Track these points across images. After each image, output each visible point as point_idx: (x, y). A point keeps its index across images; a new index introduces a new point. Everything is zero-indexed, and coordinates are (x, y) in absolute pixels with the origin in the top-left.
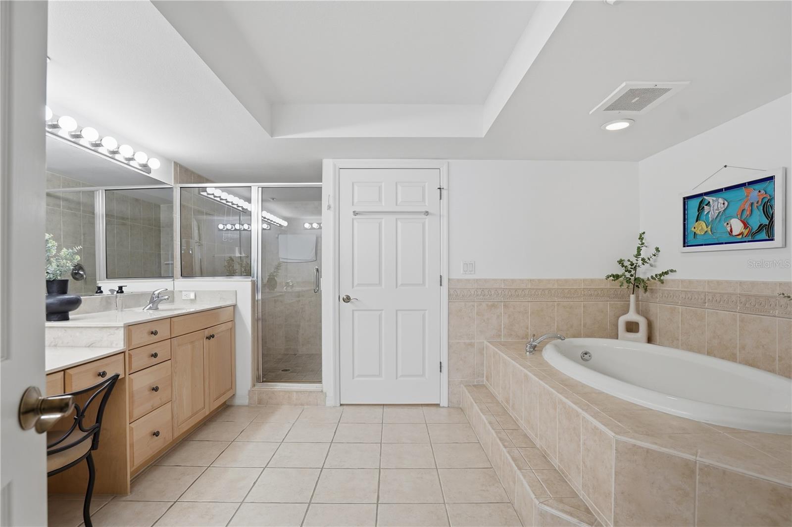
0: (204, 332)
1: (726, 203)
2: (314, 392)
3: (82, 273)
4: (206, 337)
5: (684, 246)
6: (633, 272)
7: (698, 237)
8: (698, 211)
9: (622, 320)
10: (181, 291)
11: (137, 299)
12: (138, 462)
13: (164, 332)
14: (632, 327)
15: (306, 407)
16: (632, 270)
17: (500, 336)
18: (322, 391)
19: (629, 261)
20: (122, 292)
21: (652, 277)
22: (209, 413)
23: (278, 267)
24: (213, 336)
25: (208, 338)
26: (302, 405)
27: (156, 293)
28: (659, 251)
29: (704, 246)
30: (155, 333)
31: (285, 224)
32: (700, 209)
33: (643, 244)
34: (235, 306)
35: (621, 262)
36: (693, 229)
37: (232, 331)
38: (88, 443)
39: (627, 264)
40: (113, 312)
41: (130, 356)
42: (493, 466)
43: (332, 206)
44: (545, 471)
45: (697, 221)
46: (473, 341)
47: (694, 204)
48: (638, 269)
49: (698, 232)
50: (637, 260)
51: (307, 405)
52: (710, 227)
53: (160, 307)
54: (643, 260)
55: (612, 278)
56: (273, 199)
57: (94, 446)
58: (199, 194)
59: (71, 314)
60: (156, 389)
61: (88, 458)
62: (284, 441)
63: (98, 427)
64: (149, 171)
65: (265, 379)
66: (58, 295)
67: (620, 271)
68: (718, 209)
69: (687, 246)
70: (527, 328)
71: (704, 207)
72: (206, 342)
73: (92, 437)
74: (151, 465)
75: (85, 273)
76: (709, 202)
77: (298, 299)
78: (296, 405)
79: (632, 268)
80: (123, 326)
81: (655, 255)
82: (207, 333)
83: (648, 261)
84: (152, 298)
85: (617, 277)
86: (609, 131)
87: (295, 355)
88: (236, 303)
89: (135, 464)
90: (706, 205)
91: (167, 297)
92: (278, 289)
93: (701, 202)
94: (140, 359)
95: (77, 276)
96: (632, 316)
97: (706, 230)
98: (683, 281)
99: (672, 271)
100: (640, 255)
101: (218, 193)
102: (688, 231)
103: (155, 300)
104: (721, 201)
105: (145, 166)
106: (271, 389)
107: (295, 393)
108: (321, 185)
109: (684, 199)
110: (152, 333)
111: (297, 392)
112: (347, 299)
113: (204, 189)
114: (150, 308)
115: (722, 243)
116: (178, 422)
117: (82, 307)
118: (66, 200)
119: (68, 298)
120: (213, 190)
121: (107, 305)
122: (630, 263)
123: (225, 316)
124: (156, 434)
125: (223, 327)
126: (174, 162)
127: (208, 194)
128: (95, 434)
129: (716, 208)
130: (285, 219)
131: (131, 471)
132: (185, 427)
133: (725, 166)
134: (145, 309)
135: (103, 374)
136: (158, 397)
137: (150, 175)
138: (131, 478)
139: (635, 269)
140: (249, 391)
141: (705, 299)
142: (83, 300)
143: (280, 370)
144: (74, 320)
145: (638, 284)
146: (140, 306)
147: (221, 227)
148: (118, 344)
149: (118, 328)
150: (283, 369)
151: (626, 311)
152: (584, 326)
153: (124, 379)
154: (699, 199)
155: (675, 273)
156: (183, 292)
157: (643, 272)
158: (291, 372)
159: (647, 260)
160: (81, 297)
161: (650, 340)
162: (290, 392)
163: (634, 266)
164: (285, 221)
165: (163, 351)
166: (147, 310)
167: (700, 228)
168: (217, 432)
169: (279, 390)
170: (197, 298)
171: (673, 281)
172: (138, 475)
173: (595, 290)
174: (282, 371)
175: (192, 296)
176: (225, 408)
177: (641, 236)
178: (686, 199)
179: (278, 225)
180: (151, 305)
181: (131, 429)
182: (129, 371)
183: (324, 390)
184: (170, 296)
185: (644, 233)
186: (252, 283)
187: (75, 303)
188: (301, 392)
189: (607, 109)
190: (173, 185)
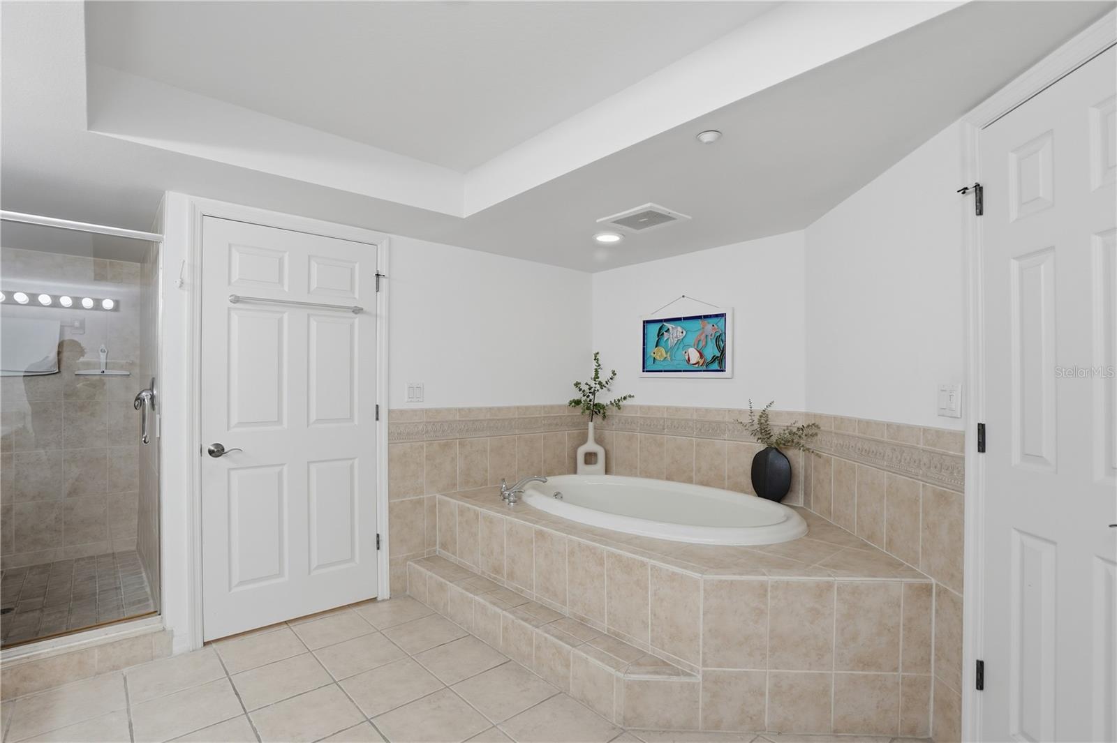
1: (685, 333)
2: (145, 635)
5: (643, 371)
6: (592, 397)
7: (656, 362)
8: (658, 336)
9: (581, 451)
14: (590, 458)
15: (125, 670)
16: (590, 395)
17: (455, 485)
18: (164, 629)
19: (587, 384)
21: (611, 403)
26: (115, 668)
28: (615, 374)
29: (663, 373)
32: (660, 335)
33: (599, 365)
35: (577, 384)
36: (652, 354)
39: (586, 388)
42: (511, 658)
44: (598, 640)
45: (656, 347)
46: (422, 497)
47: (654, 329)
48: (597, 394)
49: (658, 358)
50: (596, 384)
52: (669, 354)
54: (600, 383)
55: (573, 404)
67: (578, 396)
68: (677, 337)
69: (647, 371)
70: (486, 471)
71: (663, 333)
76: (669, 329)
78: (98, 674)
79: (590, 393)
81: (611, 379)
83: (606, 385)
85: (577, 402)
86: (598, 241)
90: (666, 331)
93: (660, 329)
96: (591, 446)
97: (665, 356)
98: (641, 407)
99: (630, 396)
100: (598, 378)
102: (647, 356)
104: (680, 329)
107: (95, 652)
108: (156, 238)
109: (644, 322)
112: (217, 451)
115: (680, 371)
122: (588, 387)
129: (675, 335)
133: (683, 296)
139: (594, 394)
141: (664, 426)
145: (596, 410)
151: (584, 440)
152: (545, 461)
154: (660, 325)
155: (632, 398)
157: (603, 398)
159: (604, 383)
161: (607, 471)
163: (593, 389)
167: (660, 353)
171: (632, 406)
173: (555, 418)
177: (596, 357)
178: (646, 323)
183: (168, 627)
185: (598, 353)
188: (112, 644)
189: (614, 222)
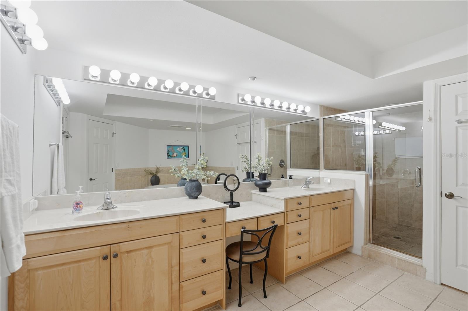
0: (331, 205)
2: (414, 264)
3: (283, 164)
4: (332, 208)
10: (323, 178)
11: (299, 181)
12: (289, 270)
13: (305, 203)
15: (406, 273)
18: (422, 266)
20: (291, 178)
22: (332, 254)
23: (395, 161)
24: (337, 208)
25: (334, 209)
27: (308, 179)
30: (300, 204)
31: (403, 128)
34: (354, 190)
37: (352, 205)
38: (264, 254)
40: (287, 188)
41: (287, 215)
51: (407, 271)
53: (311, 186)
57: (267, 256)
58: (335, 120)
59: (268, 189)
60: (300, 234)
61: (265, 260)
62: (379, 294)
63: (269, 248)
64: (306, 113)
65: (374, 242)
66: (262, 180)
72: (332, 211)
73: (267, 251)
74: (298, 272)
75: (284, 164)
77: (412, 185)
78: (397, 268)
80: (283, 199)
82: (333, 206)
84: (306, 182)
87: (408, 227)
88: (355, 188)
89: (288, 270)
91: (313, 182)
92: (394, 176)
94: (292, 217)
95: (281, 165)
101: (347, 117)
103: (307, 183)
105: (303, 111)
106: (378, 250)
107: (397, 260)
108: (422, 102)
110: (299, 204)
111: (399, 259)
112: (450, 196)
113: (339, 117)
114: (305, 187)
116: (312, 254)
117: (272, 186)
118: (277, 130)
119: (266, 182)
120: (344, 117)
121: (285, 185)
123: (348, 195)
124: (299, 258)
125: (345, 203)
126: (320, 105)
127: (341, 119)
130: (403, 125)
131: (286, 272)
132: (317, 258)
134: (303, 187)
135: (273, 222)
136: (300, 239)
137: (307, 115)
138: (286, 276)
140: (362, 247)
142: (272, 182)
143: (392, 236)
144: (269, 192)
146: (301, 185)
147: (357, 133)
148: (281, 208)
149: (282, 200)
150: (394, 236)
153: (283, 227)
156: (324, 178)
158: (401, 240)
160: (271, 181)
162: (393, 257)
165: (305, 214)
166: (303, 188)
168: (336, 266)
169: (384, 253)
170: (332, 182)
172: (291, 275)
174: (394, 237)
175: (329, 181)
176: (346, 252)
179: (397, 130)
180: (305, 186)
181: (287, 252)
182: (286, 222)
183: (424, 266)
184: (318, 180)
186: (366, 176)
187: (269, 184)
188: (402, 260)
190: (319, 118)
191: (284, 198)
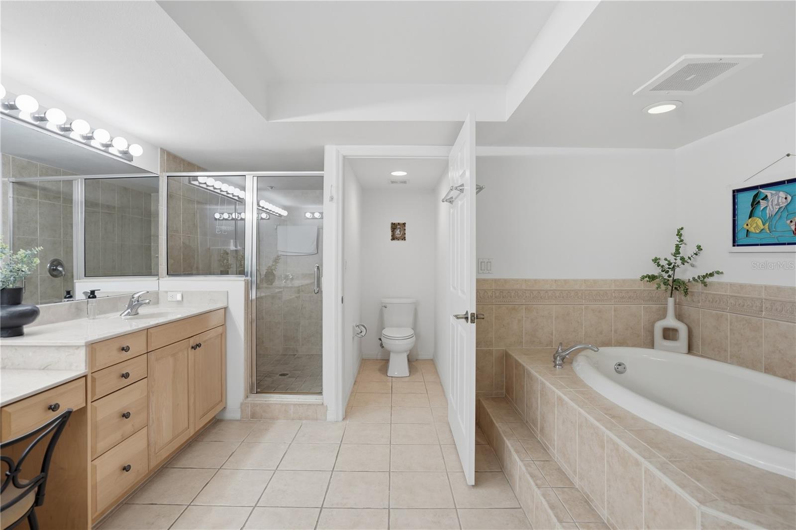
0: (189, 340)
1: (789, 198)
2: (314, 405)
3: (61, 269)
4: (191, 347)
5: (734, 246)
6: (671, 273)
7: (751, 235)
8: (752, 205)
9: (659, 326)
10: (167, 292)
11: (113, 303)
12: (101, 507)
13: (137, 347)
14: (669, 334)
15: (304, 422)
16: (670, 270)
18: (323, 404)
19: (666, 259)
20: (94, 297)
21: (694, 279)
22: (193, 433)
23: (277, 260)
24: (199, 345)
25: (194, 348)
26: (300, 419)
27: (136, 296)
28: (702, 250)
29: (759, 247)
30: (125, 349)
31: (284, 213)
32: (755, 203)
33: (682, 241)
34: (226, 309)
35: (656, 260)
36: (745, 226)
37: (223, 336)
38: (31, 498)
39: (663, 262)
40: (84, 321)
41: (94, 380)
42: (522, 506)
43: (335, 197)
45: (750, 217)
46: (491, 349)
47: (747, 198)
48: (677, 270)
49: (752, 229)
50: (676, 259)
51: (306, 419)
52: (767, 224)
53: (142, 311)
54: (682, 259)
55: (647, 279)
56: (272, 188)
57: (37, 502)
58: (190, 183)
59: (26, 329)
60: (126, 416)
61: (30, 517)
62: (278, 469)
63: (43, 478)
64: (130, 158)
65: (259, 390)
66: (7, 307)
67: (656, 271)
68: (778, 204)
69: (738, 245)
70: (552, 334)
71: (759, 202)
72: (191, 352)
73: (36, 489)
74: (122, 503)
75: (64, 269)
76: (766, 196)
77: (297, 295)
78: (293, 419)
79: (669, 268)
80: (84, 344)
81: (696, 254)
82: (192, 342)
83: (689, 261)
84: (131, 302)
85: (652, 278)
86: (651, 114)
87: (294, 355)
88: (228, 304)
89: (98, 510)
90: (763, 199)
91: (148, 301)
92: (276, 283)
93: (756, 196)
94: (109, 381)
95: (55, 273)
96: (671, 321)
97: (762, 227)
98: (731, 285)
99: (718, 273)
100: (679, 253)
101: (210, 182)
102: (739, 228)
103: (134, 305)
104: (782, 195)
105: (126, 152)
106: (266, 401)
107: (292, 407)
108: (323, 174)
109: (734, 191)
110: (123, 349)
111: (295, 405)
113: (195, 178)
114: (129, 314)
115: (784, 244)
116: (155, 449)
117: (39, 319)
118: (44, 189)
119: (20, 311)
120: (206, 179)
121: (78, 312)
122: (667, 262)
123: (215, 320)
124: (126, 469)
125: (212, 334)
126: (161, 149)
127: (200, 183)
128: (40, 487)
129: (776, 202)
130: (285, 208)
131: (93, 518)
132: (164, 454)
133: (788, 155)
134: (123, 315)
135: (54, 408)
136: (128, 425)
137: (132, 163)
138: (92, 524)
139: (673, 269)
140: (242, 404)
141: (762, 307)
142: (40, 309)
143: (277, 374)
144: (30, 334)
145: (677, 286)
146: (118, 311)
147: (217, 216)
148: (78, 366)
149: (78, 347)
150: (280, 373)
151: (664, 316)
152: (616, 332)
153: (83, 411)
154: (754, 192)
155: (721, 275)
156: (169, 293)
157: (684, 274)
158: (290, 377)
159: (686, 258)
160: (38, 306)
161: (690, 350)
162: (287, 405)
163: (672, 266)
164: (285, 210)
165: (136, 369)
166: (125, 315)
167: (756, 225)
168: (203, 455)
169: (275, 402)
170: (184, 299)
171: (719, 283)
172: (104, 518)
173: (627, 292)
174: (281, 375)
175: (179, 298)
176: (216, 422)
177: (679, 232)
178: (736, 192)
179: (277, 215)
180: (129, 310)
181: (94, 468)
182: (92, 397)
183: (325, 403)
184: (155, 298)
185: (682, 229)
186: (245, 282)
187: (32, 315)
188: (299, 405)
189: (654, 89)
190: (159, 173)
191: (86, 343)
